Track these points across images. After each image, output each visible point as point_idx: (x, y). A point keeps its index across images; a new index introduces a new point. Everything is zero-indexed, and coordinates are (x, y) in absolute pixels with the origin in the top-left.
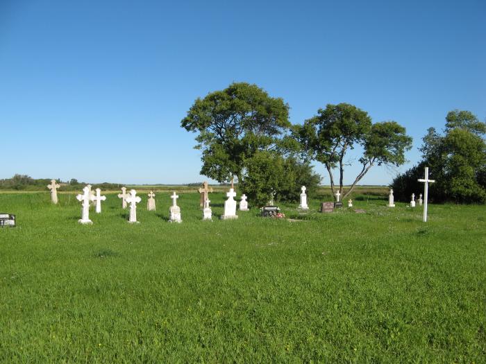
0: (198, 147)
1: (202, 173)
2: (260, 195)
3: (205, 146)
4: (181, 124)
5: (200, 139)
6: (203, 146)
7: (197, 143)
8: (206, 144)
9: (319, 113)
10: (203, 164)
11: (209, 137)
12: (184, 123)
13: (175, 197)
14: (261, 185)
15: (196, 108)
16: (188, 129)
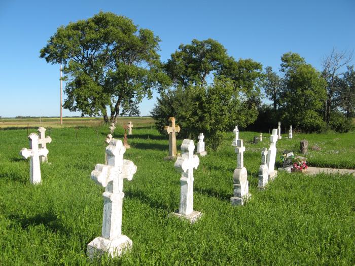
0: (63, 79)
4: (40, 55)
6: (70, 77)
9: (179, 48)
12: (43, 53)
15: (60, 36)
16: (48, 60)
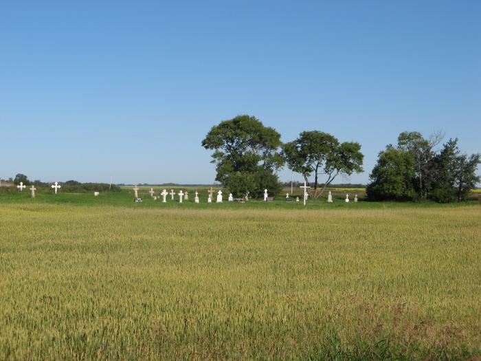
0: (213, 162)
1: (216, 179)
2: (239, 194)
3: (218, 161)
4: (201, 144)
5: (215, 156)
6: (217, 161)
7: (213, 159)
8: (219, 160)
10: (217, 173)
11: (221, 155)
12: (204, 143)
13: (197, 193)
14: (239, 188)
15: (212, 133)
16: (207, 147)
